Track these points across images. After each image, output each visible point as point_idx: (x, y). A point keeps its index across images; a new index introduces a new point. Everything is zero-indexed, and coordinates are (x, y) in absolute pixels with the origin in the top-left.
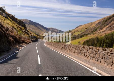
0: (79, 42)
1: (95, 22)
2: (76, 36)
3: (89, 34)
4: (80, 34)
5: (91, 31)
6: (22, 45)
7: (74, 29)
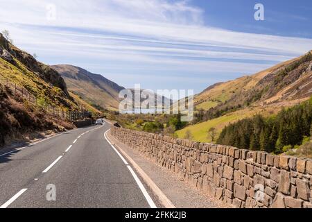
0: (212, 129)
1: (257, 74)
2: (205, 113)
3: (240, 106)
4: (215, 108)
5: (244, 99)
6: (43, 134)
7: (199, 94)
